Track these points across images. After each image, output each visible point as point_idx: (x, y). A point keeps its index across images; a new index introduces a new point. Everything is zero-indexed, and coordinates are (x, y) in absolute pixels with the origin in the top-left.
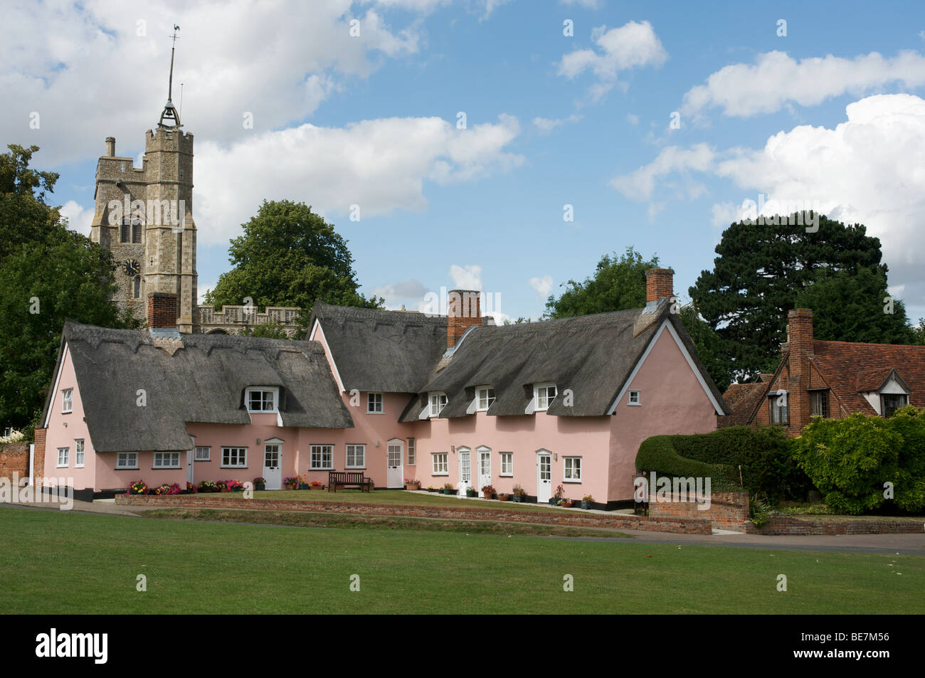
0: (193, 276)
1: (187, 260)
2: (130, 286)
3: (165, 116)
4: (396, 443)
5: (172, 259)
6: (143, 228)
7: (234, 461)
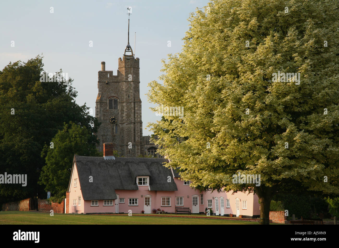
0: (140, 123)
1: (137, 116)
2: (113, 129)
3: (127, 50)
4: (196, 196)
5: (131, 116)
6: (118, 102)
7: (133, 203)
